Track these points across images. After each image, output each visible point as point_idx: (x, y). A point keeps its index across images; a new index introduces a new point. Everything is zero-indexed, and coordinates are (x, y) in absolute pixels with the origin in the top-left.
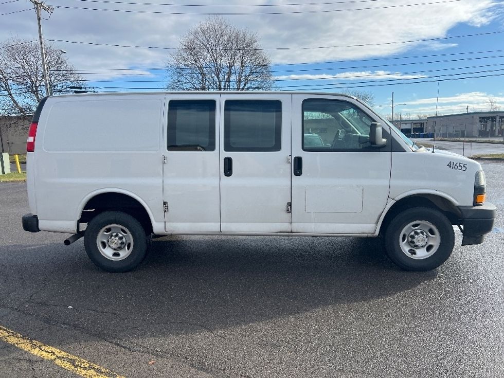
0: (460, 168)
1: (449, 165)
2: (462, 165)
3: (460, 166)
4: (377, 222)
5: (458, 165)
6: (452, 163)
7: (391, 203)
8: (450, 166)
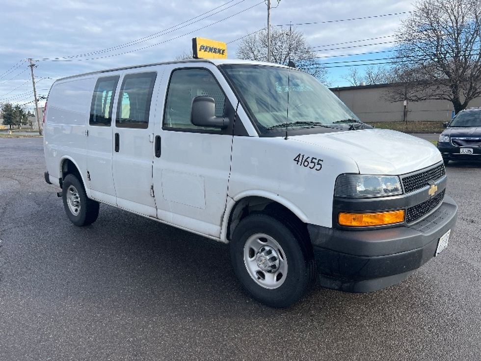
0: (312, 165)
1: (296, 160)
2: (316, 161)
3: (312, 162)
4: (221, 225)
5: (309, 160)
6: (301, 157)
7: (231, 203)
8: (298, 161)
